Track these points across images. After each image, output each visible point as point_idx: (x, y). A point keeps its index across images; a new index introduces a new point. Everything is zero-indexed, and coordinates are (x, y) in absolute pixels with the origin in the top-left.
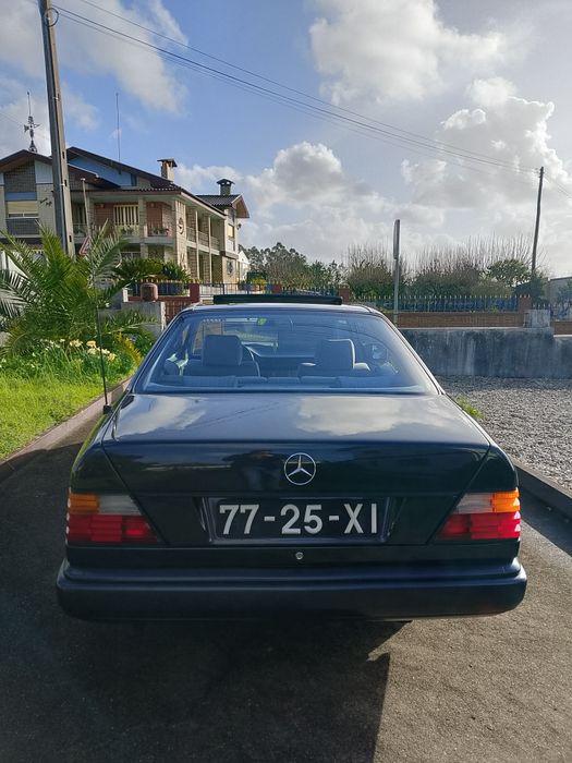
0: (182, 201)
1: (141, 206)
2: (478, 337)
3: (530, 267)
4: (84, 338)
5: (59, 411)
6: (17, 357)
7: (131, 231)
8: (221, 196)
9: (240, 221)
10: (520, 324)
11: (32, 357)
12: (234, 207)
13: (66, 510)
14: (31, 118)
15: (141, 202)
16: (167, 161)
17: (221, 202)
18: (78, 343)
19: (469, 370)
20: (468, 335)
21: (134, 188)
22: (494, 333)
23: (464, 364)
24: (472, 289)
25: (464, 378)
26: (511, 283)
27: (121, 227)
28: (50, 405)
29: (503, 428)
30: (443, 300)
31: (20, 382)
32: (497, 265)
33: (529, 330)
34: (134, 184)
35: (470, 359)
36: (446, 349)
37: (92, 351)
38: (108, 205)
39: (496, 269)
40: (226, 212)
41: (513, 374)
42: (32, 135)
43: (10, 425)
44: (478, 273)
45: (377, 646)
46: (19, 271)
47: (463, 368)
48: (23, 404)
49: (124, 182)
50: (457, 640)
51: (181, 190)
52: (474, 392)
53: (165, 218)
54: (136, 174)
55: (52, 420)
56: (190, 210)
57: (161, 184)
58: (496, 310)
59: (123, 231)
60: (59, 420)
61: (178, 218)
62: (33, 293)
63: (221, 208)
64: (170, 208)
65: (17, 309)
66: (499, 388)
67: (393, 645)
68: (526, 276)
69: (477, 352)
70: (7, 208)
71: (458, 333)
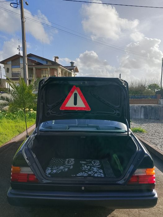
0: (60, 68)
1: (49, 69)
2: (145, 107)
3: (160, 86)
4: (30, 108)
5: (20, 130)
6: (10, 113)
7: (45, 76)
8: (71, 66)
9: (76, 73)
10: (157, 103)
11: (15, 113)
12: (75, 69)
13: (11, 171)
14: (19, 46)
15: (48, 68)
16: (56, 57)
17: (71, 68)
18: (28, 109)
19: (142, 117)
20: (142, 107)
21: (47, 64)
22: (150, 106)
23: (141, 115)
24: (143, 92)
25: (141, 119)
26: (155, 90)
27: (43, 75)
28: (18, 128)
29: (152, 136)
30: (134, 96)
31: (11, 121)
32: (150, 85)
33: (160, 105)
34: (47, 63)
35: (142, 114)
36: (135, 111)
37: (32, 112)
38: (40, 69)
39: (150, 87)
40: (72, 71)
41: (155, 118)
42: (19, 51)
43: (6, 135)
44: (145, 88)
45: (110, 214)
46: (12, 89)
47: (140, 116)
48: (10, 128)
49: (44, 63)
50: (136, 212)
51: (59, 65)
52: (144, 124)
53: (55, 72)
54: (47, 61)
55: (18, 133)
56: (62, 71)
57: (54, 63)
58: (150, 99)
59: (44, 76)
60: (20, 133)
61: (59, 72)
62: (16, 95)
63: (71, 70)
64: (57, 70)
65: (11, 99)
66: (151, 123)
67: (115, 213)
68: (159, 88)
69: (144, 111)
70: (12, 70)
71: (139, 106)
